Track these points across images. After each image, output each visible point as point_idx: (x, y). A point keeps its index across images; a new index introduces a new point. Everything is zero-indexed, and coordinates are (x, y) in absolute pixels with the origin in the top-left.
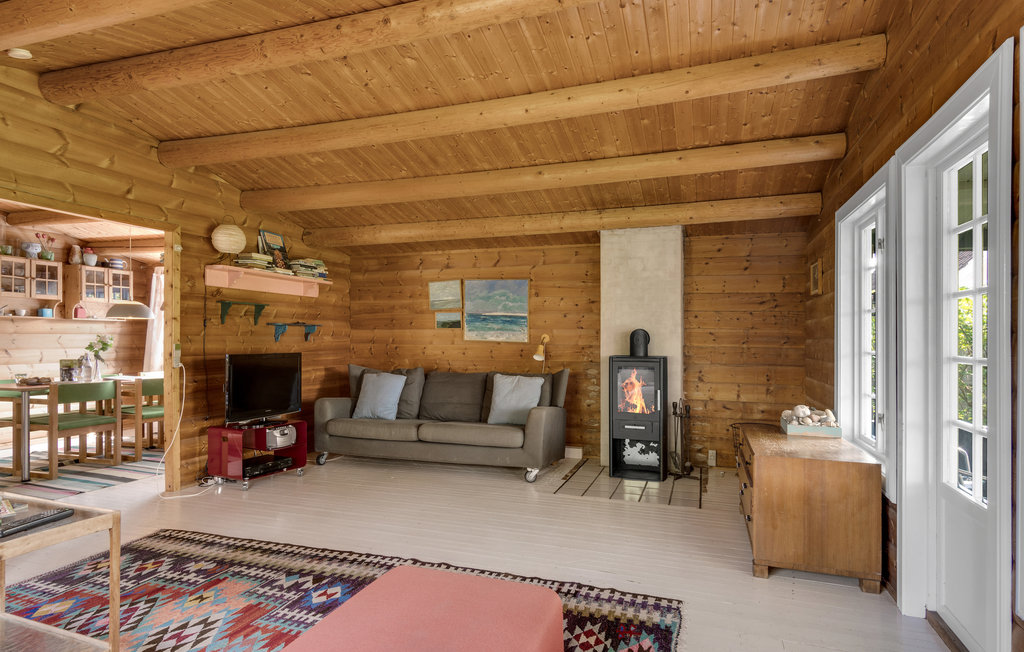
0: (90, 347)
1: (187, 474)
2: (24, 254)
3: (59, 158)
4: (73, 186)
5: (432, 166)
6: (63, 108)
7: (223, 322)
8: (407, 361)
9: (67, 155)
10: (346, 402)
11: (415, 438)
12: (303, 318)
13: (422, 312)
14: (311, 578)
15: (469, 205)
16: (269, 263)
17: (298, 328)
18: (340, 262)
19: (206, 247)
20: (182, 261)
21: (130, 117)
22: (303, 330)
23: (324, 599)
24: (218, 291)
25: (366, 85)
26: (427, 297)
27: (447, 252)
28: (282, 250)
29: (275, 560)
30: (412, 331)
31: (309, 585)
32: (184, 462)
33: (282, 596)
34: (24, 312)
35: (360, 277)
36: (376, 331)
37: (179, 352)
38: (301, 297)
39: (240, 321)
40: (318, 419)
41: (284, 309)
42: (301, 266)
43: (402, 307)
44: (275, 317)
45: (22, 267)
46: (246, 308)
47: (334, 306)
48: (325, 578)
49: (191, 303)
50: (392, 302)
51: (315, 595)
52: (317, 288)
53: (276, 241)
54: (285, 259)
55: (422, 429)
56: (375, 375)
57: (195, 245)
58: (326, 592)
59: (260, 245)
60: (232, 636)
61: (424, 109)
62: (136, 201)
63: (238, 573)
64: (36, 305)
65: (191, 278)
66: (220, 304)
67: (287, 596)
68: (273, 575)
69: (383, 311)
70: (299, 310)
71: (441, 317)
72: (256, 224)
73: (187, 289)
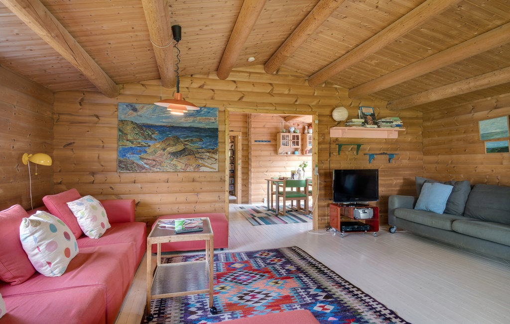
0: (300, 166)
1: (321, 224)
2: (289, 132)
3: (271, 94)
4: (275, 103)
5: (448, 40)
6: (272, 74)
7: (339, 154)
8: (462, 176)
9: (274, 92)
10: (411, 199)
11: (449, 229)
12: (386, 151)
13: (474, 142)
14: (324, 294)
15: (497, 58)
16: (363, 123)
17: (382, 156)
18: (415, 116)
19: (331, 119)
20: (318, 127)
21: (295, 70)
22: (388, 157)
23: (320, 309)
24: (337, 139)
25: (377, 7)
26: (478, 131)
27: (495, 97)
28: (373, 115)
29: (319, 277)
30: (466, 155)
31: (321, 298)
32: (320, 218)
33: (305, 298)
34: (289, 153)
35: (429, 124)
36: (439, 156)
37: (317, 168)
38: (386, 139)
39: (349, 153)
40: (390, 206)
41: (374, 146)
42: (383, 122)
43: (458, 140)
44: (369, 150)
45: (288, 136)
46: (352, 146)
47: (410, 142)
48: (332, 298)
49: (323, 146)
50: (450, 138)
51: (319, 305)
52: (397, 133)
53: (369, 111)
54: (374, 120)
55: (455, 223)
56: (430, 184)
57: (325, 119)
58: (324, 306)
59: (360, 114)
60: (268, 307)
61: (422, 3)
62: (299, 105)
63: (299, 277)
64: (293, 150)
65: (324, 135)
66: (338, 146)
67: (307, 299)
68: (311, 284)
69: (444, 143)
70: (385, 146)
71: (489, 145)
72: (358, 104)
73: (321, 140)
